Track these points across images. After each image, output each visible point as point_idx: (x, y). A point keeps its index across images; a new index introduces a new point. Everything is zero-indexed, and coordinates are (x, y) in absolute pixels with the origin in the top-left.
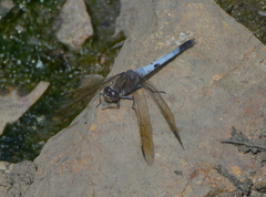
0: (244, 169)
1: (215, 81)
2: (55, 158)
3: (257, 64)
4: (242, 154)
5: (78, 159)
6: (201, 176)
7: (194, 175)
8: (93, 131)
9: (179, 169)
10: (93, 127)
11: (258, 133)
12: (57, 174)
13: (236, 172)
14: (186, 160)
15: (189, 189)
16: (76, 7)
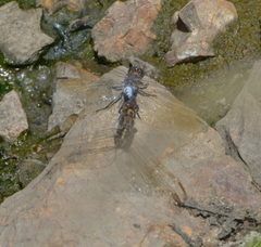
0: (194, 229)
1: (168, 153)
2: (20, 208)
3: (205, 143)
4: (192, 217)
5: (45, 207)
6: (158, 231)
7: (151, 229)
8: (60, 183)
9: (138, 223)
10: (59, 180)
11: (208, 200)
12: (24, 219)
13: (188, 231)
14: (144, 216)
15: (147, 241)
16: (12, 104)
